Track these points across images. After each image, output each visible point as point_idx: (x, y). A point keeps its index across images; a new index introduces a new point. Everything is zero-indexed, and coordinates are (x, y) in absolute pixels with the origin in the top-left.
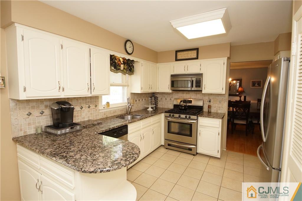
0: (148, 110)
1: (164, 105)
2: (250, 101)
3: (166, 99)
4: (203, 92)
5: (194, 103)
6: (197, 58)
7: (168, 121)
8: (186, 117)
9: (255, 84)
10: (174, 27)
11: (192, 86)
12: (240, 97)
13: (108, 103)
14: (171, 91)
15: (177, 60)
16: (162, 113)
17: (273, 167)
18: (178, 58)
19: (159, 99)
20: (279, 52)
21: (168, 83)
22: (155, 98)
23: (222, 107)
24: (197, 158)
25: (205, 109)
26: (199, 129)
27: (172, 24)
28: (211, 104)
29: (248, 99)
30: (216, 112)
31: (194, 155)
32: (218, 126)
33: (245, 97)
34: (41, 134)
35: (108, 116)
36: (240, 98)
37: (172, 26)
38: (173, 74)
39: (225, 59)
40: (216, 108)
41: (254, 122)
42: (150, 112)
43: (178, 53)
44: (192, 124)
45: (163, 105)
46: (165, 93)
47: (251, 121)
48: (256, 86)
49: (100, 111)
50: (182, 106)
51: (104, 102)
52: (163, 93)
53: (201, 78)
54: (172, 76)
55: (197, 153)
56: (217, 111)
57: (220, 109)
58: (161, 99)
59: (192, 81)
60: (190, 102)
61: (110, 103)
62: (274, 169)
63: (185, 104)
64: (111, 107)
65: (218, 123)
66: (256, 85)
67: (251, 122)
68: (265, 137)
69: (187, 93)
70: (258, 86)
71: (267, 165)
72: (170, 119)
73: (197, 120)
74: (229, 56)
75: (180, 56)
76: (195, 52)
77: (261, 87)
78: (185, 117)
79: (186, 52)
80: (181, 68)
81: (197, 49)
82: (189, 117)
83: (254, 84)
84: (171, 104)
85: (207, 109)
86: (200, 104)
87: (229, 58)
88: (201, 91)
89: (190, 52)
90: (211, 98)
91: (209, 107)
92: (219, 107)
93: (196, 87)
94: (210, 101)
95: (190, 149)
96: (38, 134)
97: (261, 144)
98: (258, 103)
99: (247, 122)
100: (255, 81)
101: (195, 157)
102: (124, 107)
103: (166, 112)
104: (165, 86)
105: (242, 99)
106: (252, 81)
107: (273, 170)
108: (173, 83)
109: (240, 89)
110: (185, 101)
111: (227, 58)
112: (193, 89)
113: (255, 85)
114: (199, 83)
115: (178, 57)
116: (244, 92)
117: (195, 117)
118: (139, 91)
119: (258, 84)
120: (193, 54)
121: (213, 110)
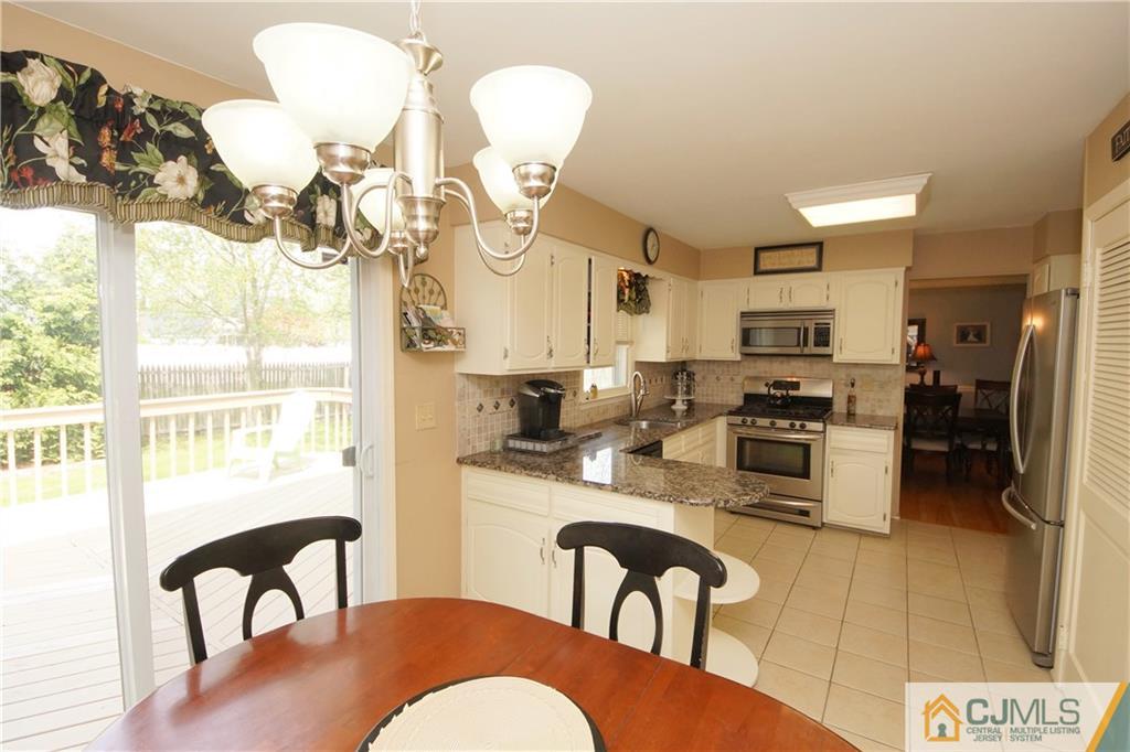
0: (674, 407)
1: (712, 395)
2: (956, 387)
3: (718, 379)
4: (835, 360)
5: (807, 390)
6: (818, 268)
7: (739, 438)
8: (792, 425)
9: (969, 333)
10: (794, 206)
11: (806, 344)
12: (922, 374)
13: (594, 387)
14: (739, 358)
15: (757, 272)
16: (721, 415)
17: (1047, 519)
18: (763, 266)
19: (697, 378)
20: (1048, 256)
21: (732, 333)
22: (688, 375)
23: (888, 400)
24: (824, 536)
25: (840, 406)
26: (830, 457)
27: (790, 200)
28: (856, 391)
29: (945, 381)
30: (869, 413)
31: (814, 528)
32: (885, 450)
33: (937, 375)
34: (499, 453)
35: (595, 421)
36: (922, 378)
37: (790, 205)
38: (745, 310)
39: (899, 274)
40: (869, 405)
41: (972, 446)
42: (679, 414)
43: (763, 256)
44: (809, 446)
45: (707, 395)
46: (714, 361)
47: (962, 444)
48: (971, 342)
49: (583, 408)
50: (774, 397)
51: (587, 387)
52: (709, 361)
53: (831, 322)
54: (743, 315)
55: (823, 524)
56: (873, 411)
57: (881, 407)
58: (704, 378)
59: (806, 330)
60: (796, 386)
61: (599, 388)
62: (1048, 522)
63: (784, 392)
64: (600, 397)
65: (885, 441)
66: (971, 337)
67: (964, 447)
68: (1023, 463)
69: (782, 362)
70: (975, 340)
71: (1031, 519)
72: (744, 432)
73: (824, 432)
74: (910, 264)
75: (767, 261)
76: (813, 251)
77: (985, 342)
78: (788, 426)
79: (788, 252)
80: (769, 294)
81: (819, 245)
82: (803, 426)
83: (963, 335)
84: (732, 392)
85: (845, 407)
86: (824, 391)
87: (908, 269)
88: (831, 356)
89: (796, 252)
90: (855, 373)
91: (851, 400)
92: (880, 401)
93: (816, 345)
94: (853, 385)
95: (805, 513)
96: (495, 453)
97: (1009, 485)
98: (976, 393)
99: (950, 447)
100: (966, 327)
101: (819, 532)
102: (622, 399)
103: (731, 413)
104: (720, 342)
105: (929, 379)
106: (958, 327)
107: (1047, 526)
108: (746, 337)
109: (921, 350)
110: (777, 385)
111: (904, 269)
112: (806, 351)
113: (966, 338)
114: (823, 337)
115: (762, 263)
116: (935, 359)
117: (818, 426)
118: (661, 357)
119: (975, 336)
120: (808, 256)
121: (861, 409)
